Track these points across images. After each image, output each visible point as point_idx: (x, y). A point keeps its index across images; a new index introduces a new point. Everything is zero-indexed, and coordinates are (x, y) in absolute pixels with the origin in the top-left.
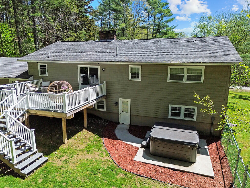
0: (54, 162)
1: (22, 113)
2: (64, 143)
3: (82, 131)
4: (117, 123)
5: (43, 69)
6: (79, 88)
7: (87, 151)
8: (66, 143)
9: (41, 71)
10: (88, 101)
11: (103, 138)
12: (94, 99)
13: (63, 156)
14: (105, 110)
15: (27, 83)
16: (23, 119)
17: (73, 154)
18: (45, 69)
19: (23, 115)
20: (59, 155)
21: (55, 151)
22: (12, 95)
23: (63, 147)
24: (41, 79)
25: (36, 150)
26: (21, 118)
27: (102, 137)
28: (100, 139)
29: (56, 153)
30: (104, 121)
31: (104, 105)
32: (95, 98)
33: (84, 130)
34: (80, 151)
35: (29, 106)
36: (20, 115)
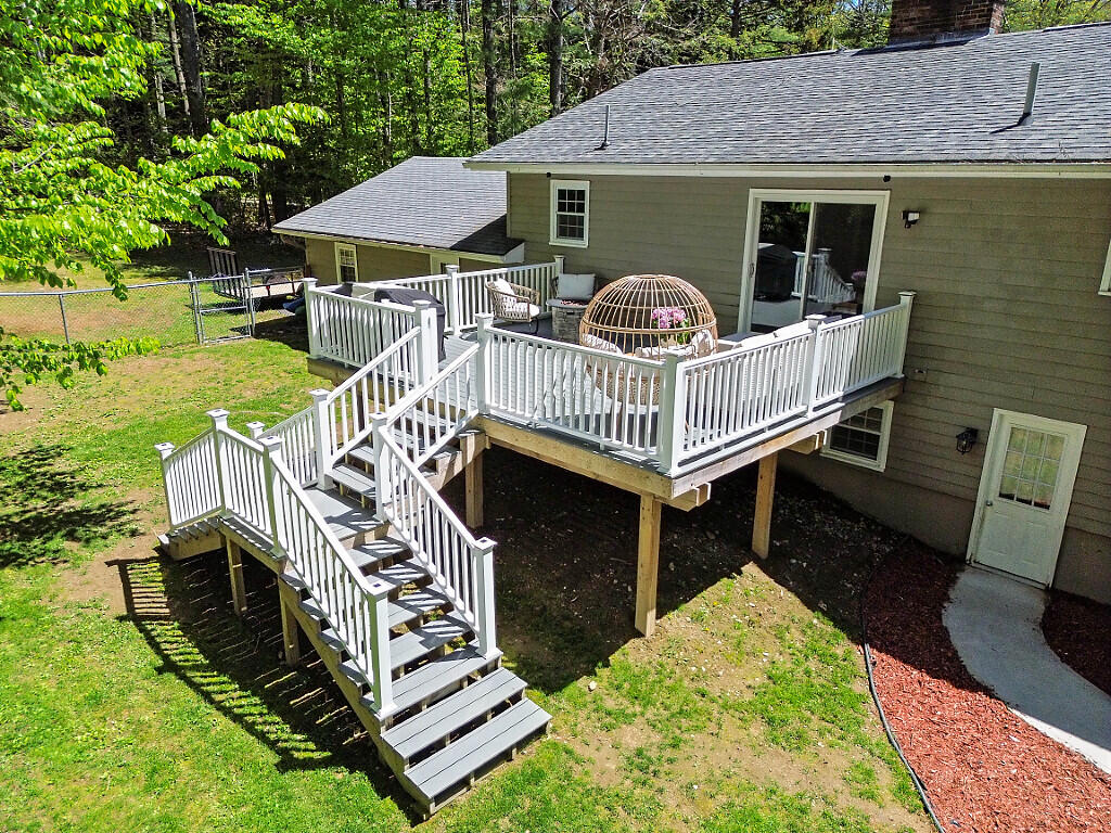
0: (578, 749)
1: (451, 433)
2: (640, 635)
3: (740, 573)
4: (955, 561)
5: (571, 208)
6: (737, 317)
7: (770, 722)
8: (648, 635)
9: (562, 219)
10: (802, 408)
11: (867, 646)
12: (832, 396)
13: (628, 718)
14: (880, 464)
15: (495, 276)
16: (452, 464)
17: (684, 723)
18: (581, 208)
19: (455, 445)
20: (610, 704)
21: (591, 673)
22: (419, 336)
23: (629, 655)
24: (559, 261)
25: (493, 652)
26: (444, 461)
27: (859, 640)
28: (843, 646)
29: (593, 685)
30: (869, 526)
31: (877, 438)
32: (839, 394)
33: (750, 569)
34: (726, 707)
35: (487, 402)
36: (441, 441)
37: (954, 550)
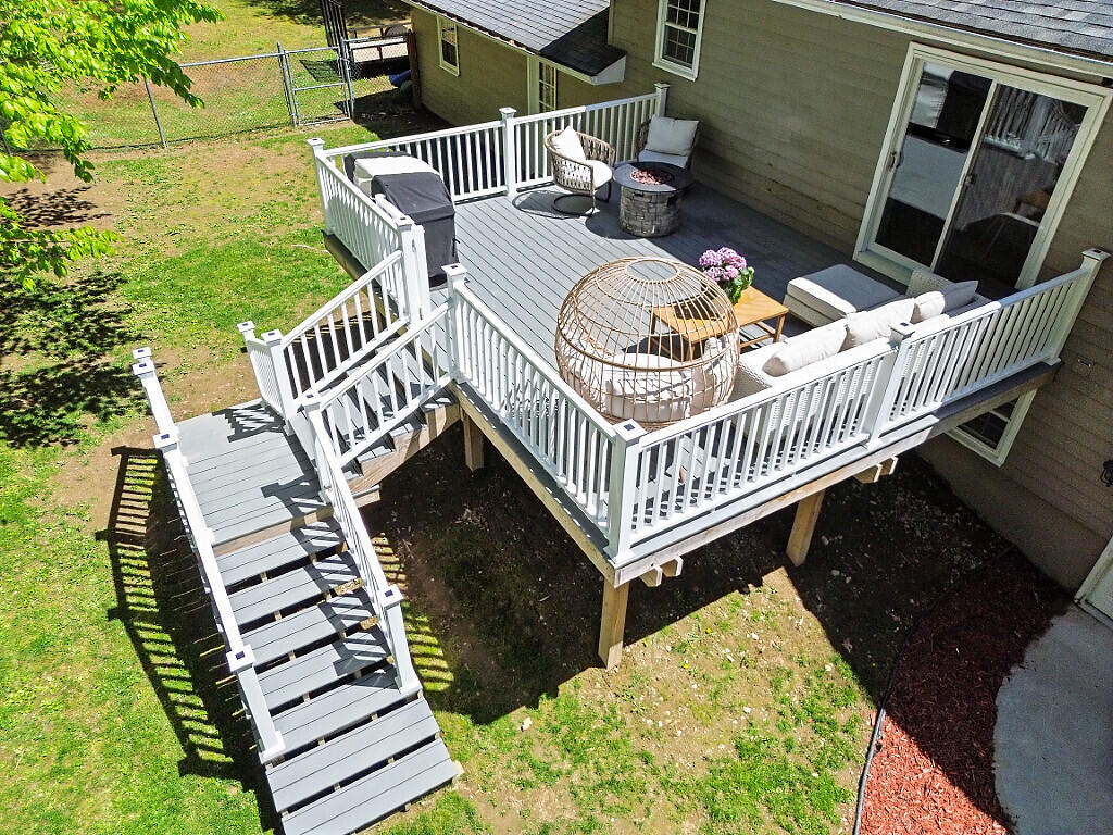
0: (480, 809)
1: (413, 404)
3: (759, 584)
5: (682, 21)
7: (714, 814)
8: (610, 666)
9: (670, 32)
10: (860, 437)
11: (883, 714)
12: (922, 410)
13: (547, 773)
14: (999, 456)
16: (415, 440)
17: (610, 798)
18: (694, 25)
19: (419, 418)
20: (537, 754)
21: (533, 704)
22: (401, 261)
23: (583, 689)
24: (660, 91)
25: (410, 683)
26: (404, 435)
27: (880, 701)
28: (854, 710)
29: (527, 723)
32: (938, 405)
33: (777, 579)
34: (664, 784)
36: (401, 415)
37: (1065, 582)
